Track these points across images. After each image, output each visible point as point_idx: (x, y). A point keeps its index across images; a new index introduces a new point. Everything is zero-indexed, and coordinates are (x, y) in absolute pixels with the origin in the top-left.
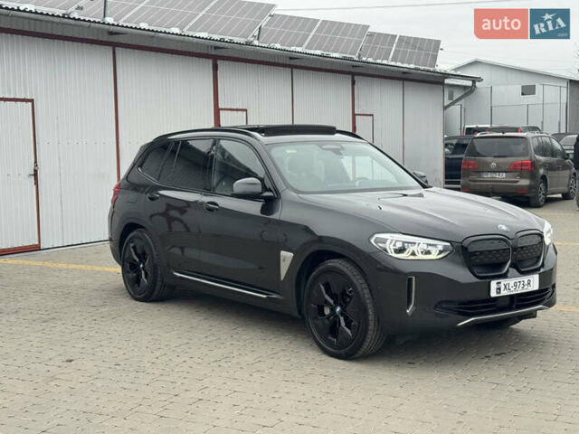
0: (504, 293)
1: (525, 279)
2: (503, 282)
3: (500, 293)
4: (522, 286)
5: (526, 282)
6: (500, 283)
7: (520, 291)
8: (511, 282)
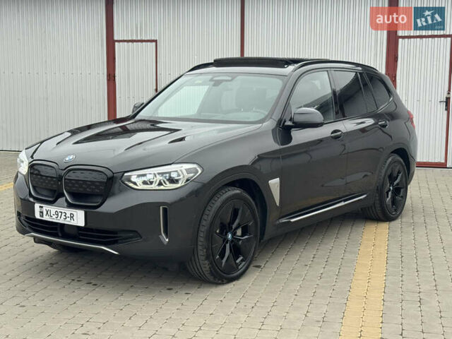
0: (46, 218)
1: (69, 211)
2: (46, 207)
3: (42, 216)
4: (63, 217)
5: (68, 215)
6: (42, 207)
7: (61, 221)
8: (53, 209)
